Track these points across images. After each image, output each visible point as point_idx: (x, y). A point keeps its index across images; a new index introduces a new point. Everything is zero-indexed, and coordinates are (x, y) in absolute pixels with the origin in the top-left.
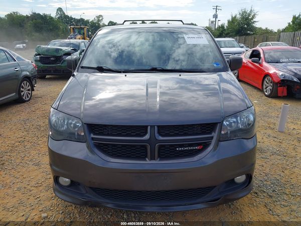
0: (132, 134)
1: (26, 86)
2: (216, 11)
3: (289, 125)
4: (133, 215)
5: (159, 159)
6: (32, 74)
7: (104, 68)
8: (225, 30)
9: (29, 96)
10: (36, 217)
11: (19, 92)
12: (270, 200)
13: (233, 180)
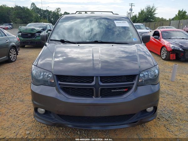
0: (84, 81)
1: (13, 52)
2: (132, 7)
3: (177, 77)
4: (83, 132)
5: (101, 97)
6: (17, 44)
7: (65, 40)
8: (137, 18)
9: (15, 58)
10: (23, 133)
11: (9, 56)
12: (167, 123)
13: (146, 110)
